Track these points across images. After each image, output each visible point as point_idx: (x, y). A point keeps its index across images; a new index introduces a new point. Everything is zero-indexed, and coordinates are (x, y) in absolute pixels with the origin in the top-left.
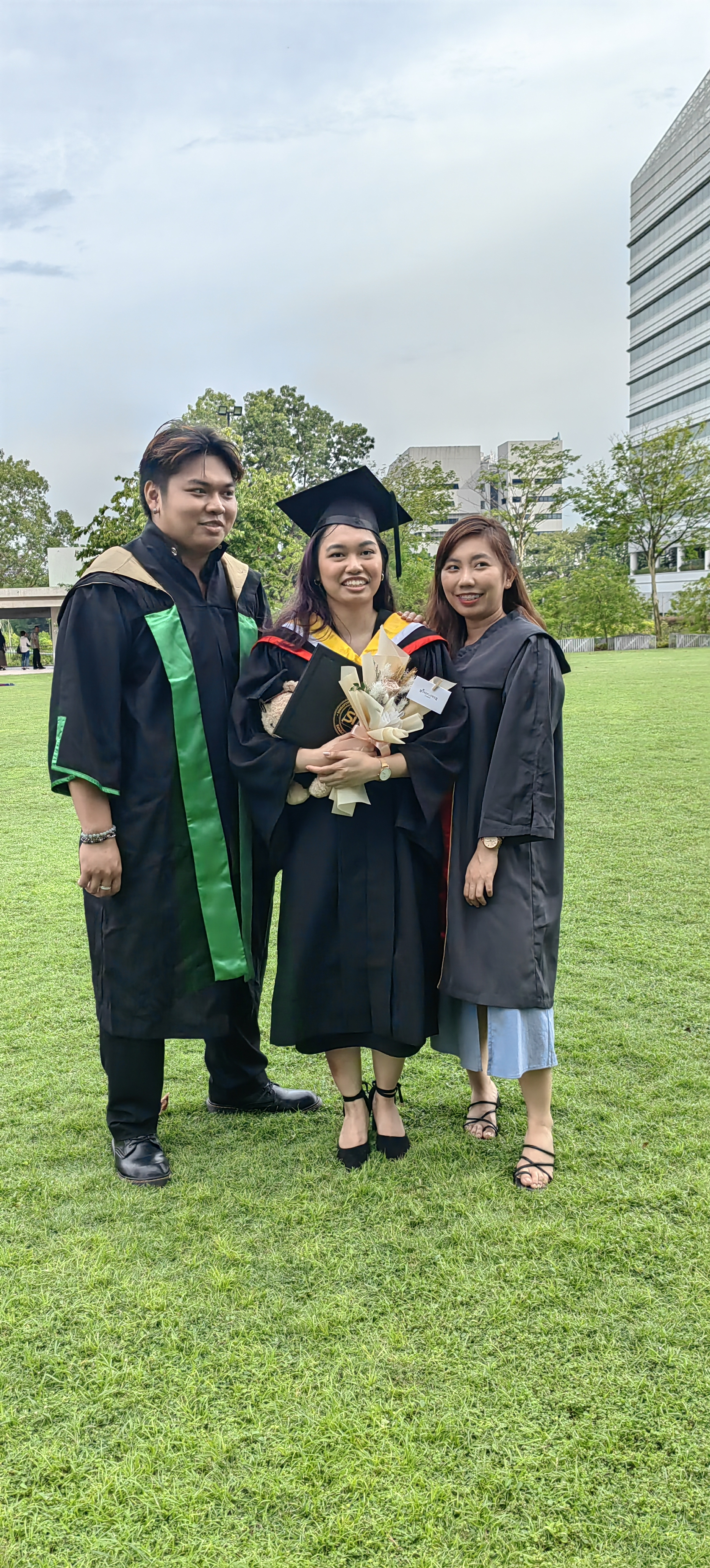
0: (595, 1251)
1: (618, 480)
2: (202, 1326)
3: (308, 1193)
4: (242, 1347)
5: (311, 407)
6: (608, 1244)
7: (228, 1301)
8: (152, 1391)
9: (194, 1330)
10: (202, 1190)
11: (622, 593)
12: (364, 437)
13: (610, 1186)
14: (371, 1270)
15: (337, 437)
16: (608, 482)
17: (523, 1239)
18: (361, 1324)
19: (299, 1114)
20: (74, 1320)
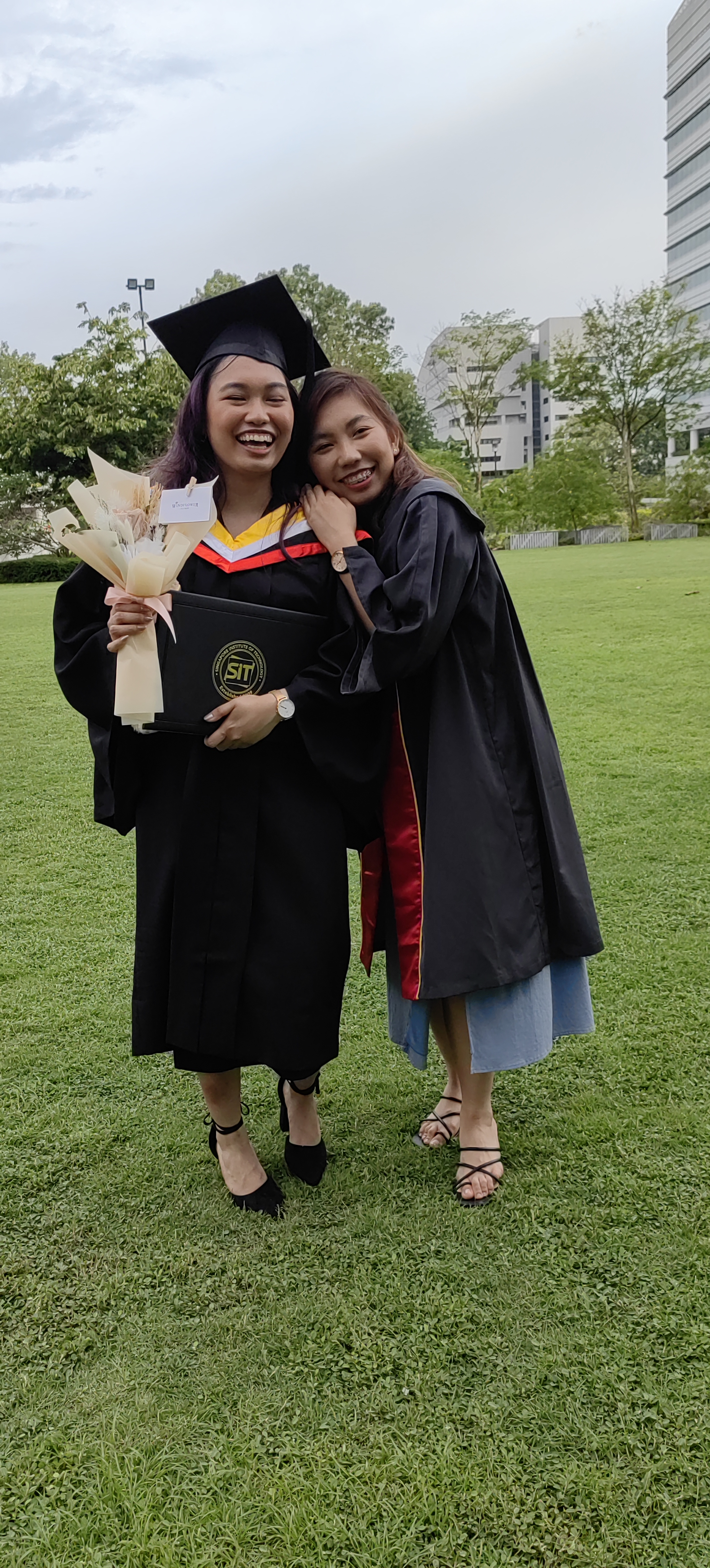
5: (326, 285)
12: (383, 317)
15: (355, 318)
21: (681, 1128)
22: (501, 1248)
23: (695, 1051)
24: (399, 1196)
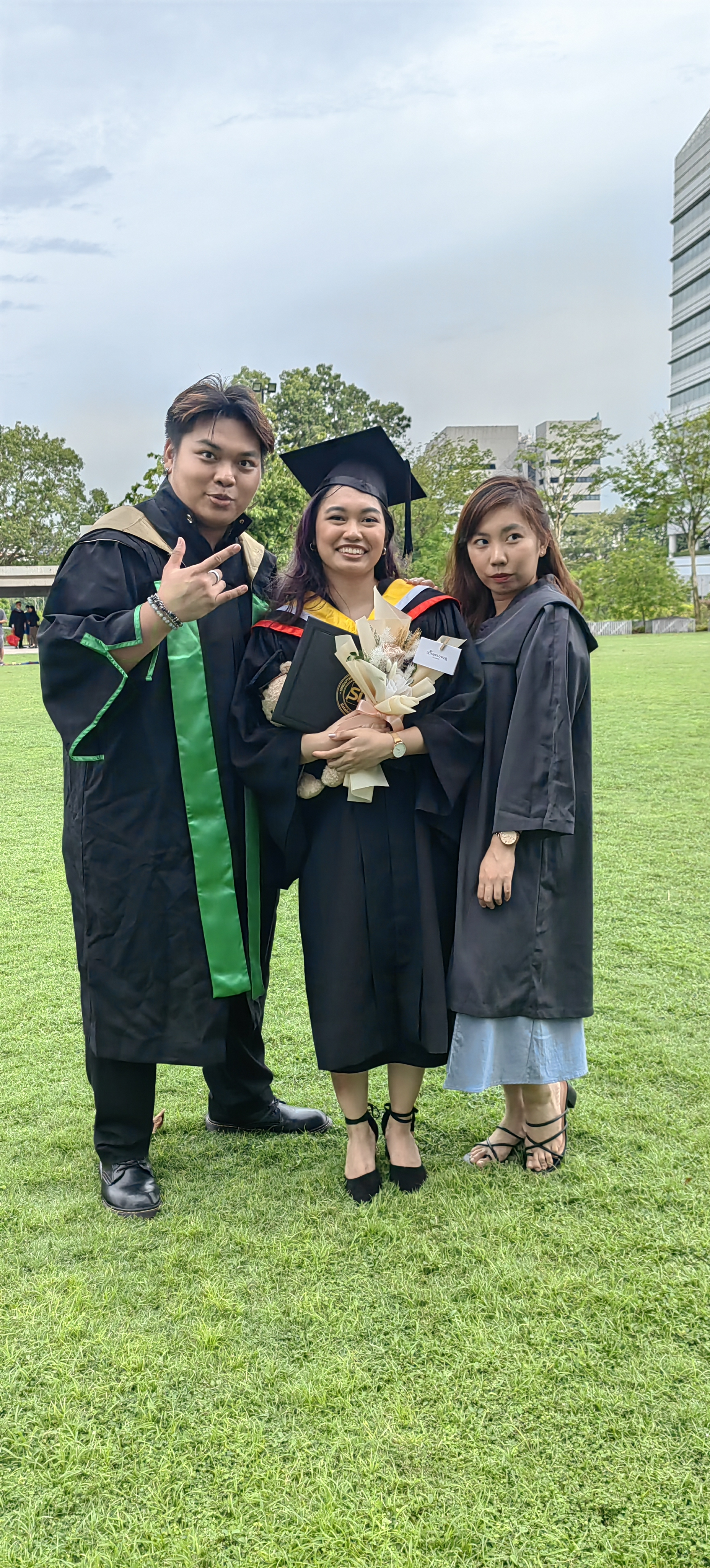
0: (632, 1310)
1: (658, 460)
2: (184, 1392)
3: (312, 1231)
4: (227, 1420)
5: (347, 385)
6: (647, 1302)
7: (214, 1361)
8: (121, 1473)
9: (173, 1397)
10: (195, 1223)
11: (661, 575)
12: (401, 416)
13: (649, 1230)
14: (377, 1326)
15: (373, 415)
16: (648, 461)
17: (550, 1293)
18: (364, 1393)
19: (306, 1136)
20: (40, 1380)
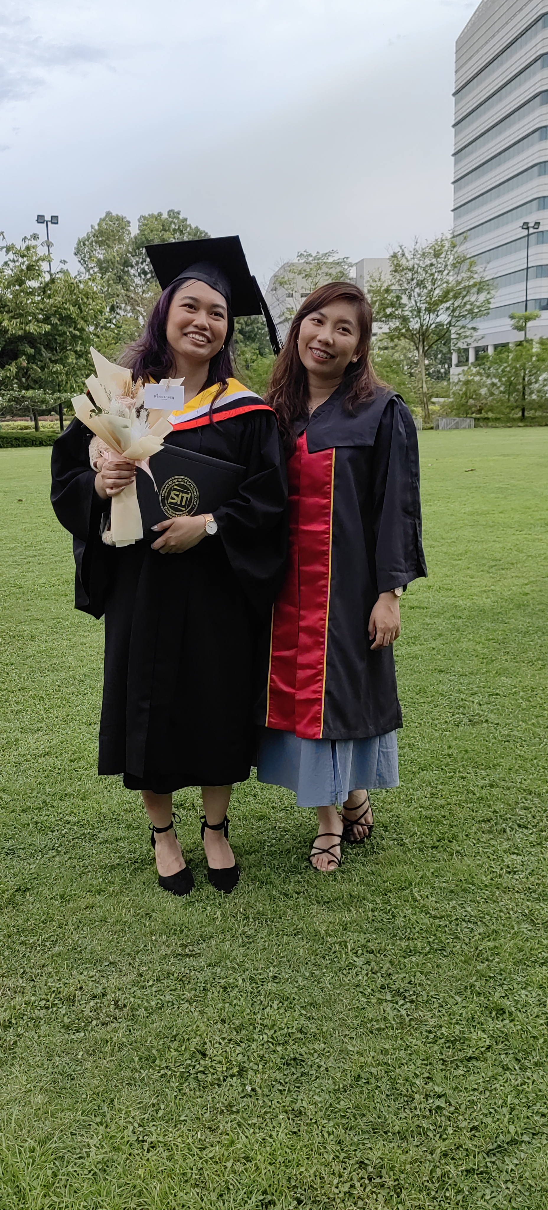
21: (463, 879)
22: (324, 973)
23: (473, 819)
24: (244, 933)
